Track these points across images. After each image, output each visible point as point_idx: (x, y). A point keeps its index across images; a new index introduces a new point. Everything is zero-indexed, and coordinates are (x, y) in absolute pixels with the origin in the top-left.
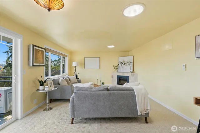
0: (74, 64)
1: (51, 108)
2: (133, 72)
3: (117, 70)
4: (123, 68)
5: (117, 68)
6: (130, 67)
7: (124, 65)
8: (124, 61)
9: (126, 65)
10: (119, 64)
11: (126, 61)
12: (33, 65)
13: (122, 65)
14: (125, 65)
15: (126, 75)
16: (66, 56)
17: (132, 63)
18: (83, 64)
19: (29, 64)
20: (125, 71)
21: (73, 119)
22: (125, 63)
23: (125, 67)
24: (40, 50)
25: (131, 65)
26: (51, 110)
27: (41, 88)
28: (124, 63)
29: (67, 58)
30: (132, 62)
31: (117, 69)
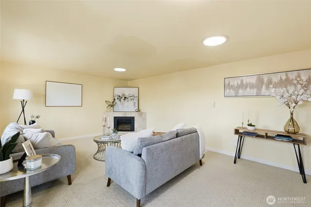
2: (139, 111)
3: (112, 108)
4: (122, 104)
6: (134, 104)
7: (124, 100)
8: (124, 95)
9: (128, 101)
10: (116, 98)
11: (127, 95)
13: (120, 101)
14: (126, 100)
15: (129, 115)
17: (137, 98)
20: (125, 110)
22: (125, 98)
23: (126, 103)
25: (135, 101)
28: (123, 98)
30: (137, 96)
31: (112, 106)
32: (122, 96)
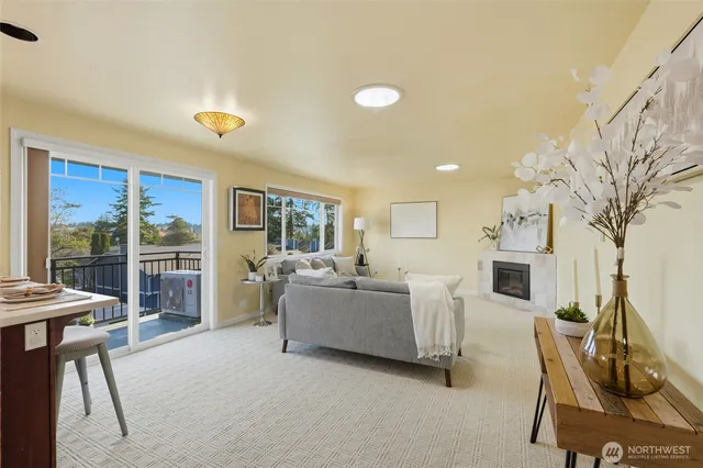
0: (358, 224)
1: (270, 323)
2: (547, 250)
3: (495, 243)
4: (515, 234)
5: (494, 235)
6: (540, 231)
7: (520, 223)
8: (519, 211)
9: (526, 227)
10: (505, 221)
11: (525, 211)
12: (235, 229)
13: (512, 226)
14: (523, 223)
15: (519, 259)
16: (339, 203)
17: (547, 217)
18: (385, 224)
19: (228, 227)
20: (522, 246)
21: (286, 342)
22: (522, 218)
23: (522, 231)
24: (251, 196)
25: (540, 226)
26: (269, 327)
27: (251, 275)
28: (518, 219)
29: (341, 207)
30: (547, 213)
31: (494, 238)
32: (517, 214)
